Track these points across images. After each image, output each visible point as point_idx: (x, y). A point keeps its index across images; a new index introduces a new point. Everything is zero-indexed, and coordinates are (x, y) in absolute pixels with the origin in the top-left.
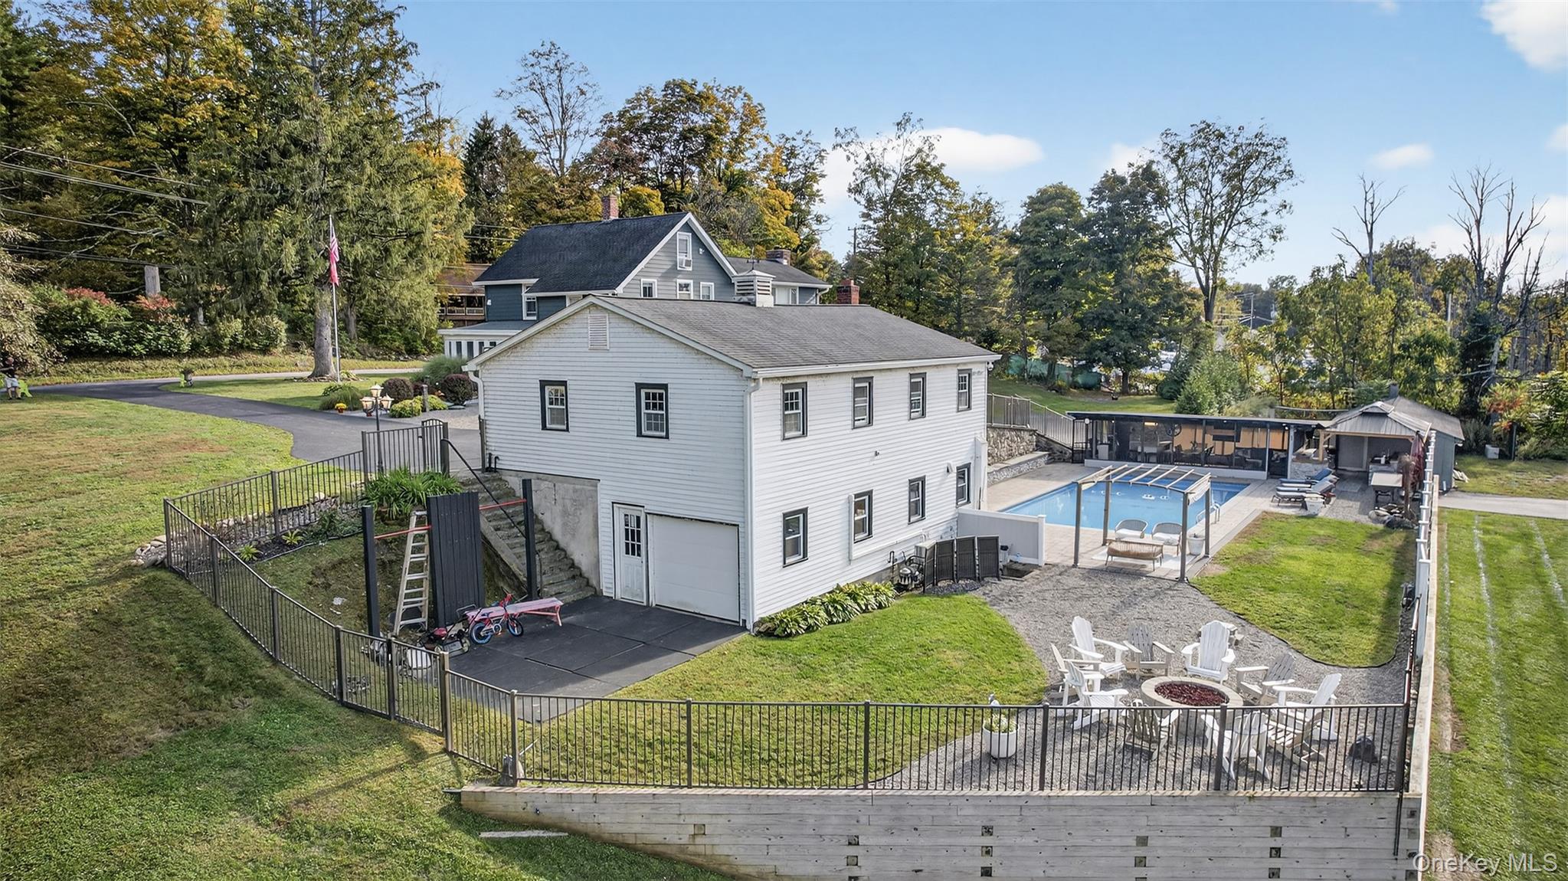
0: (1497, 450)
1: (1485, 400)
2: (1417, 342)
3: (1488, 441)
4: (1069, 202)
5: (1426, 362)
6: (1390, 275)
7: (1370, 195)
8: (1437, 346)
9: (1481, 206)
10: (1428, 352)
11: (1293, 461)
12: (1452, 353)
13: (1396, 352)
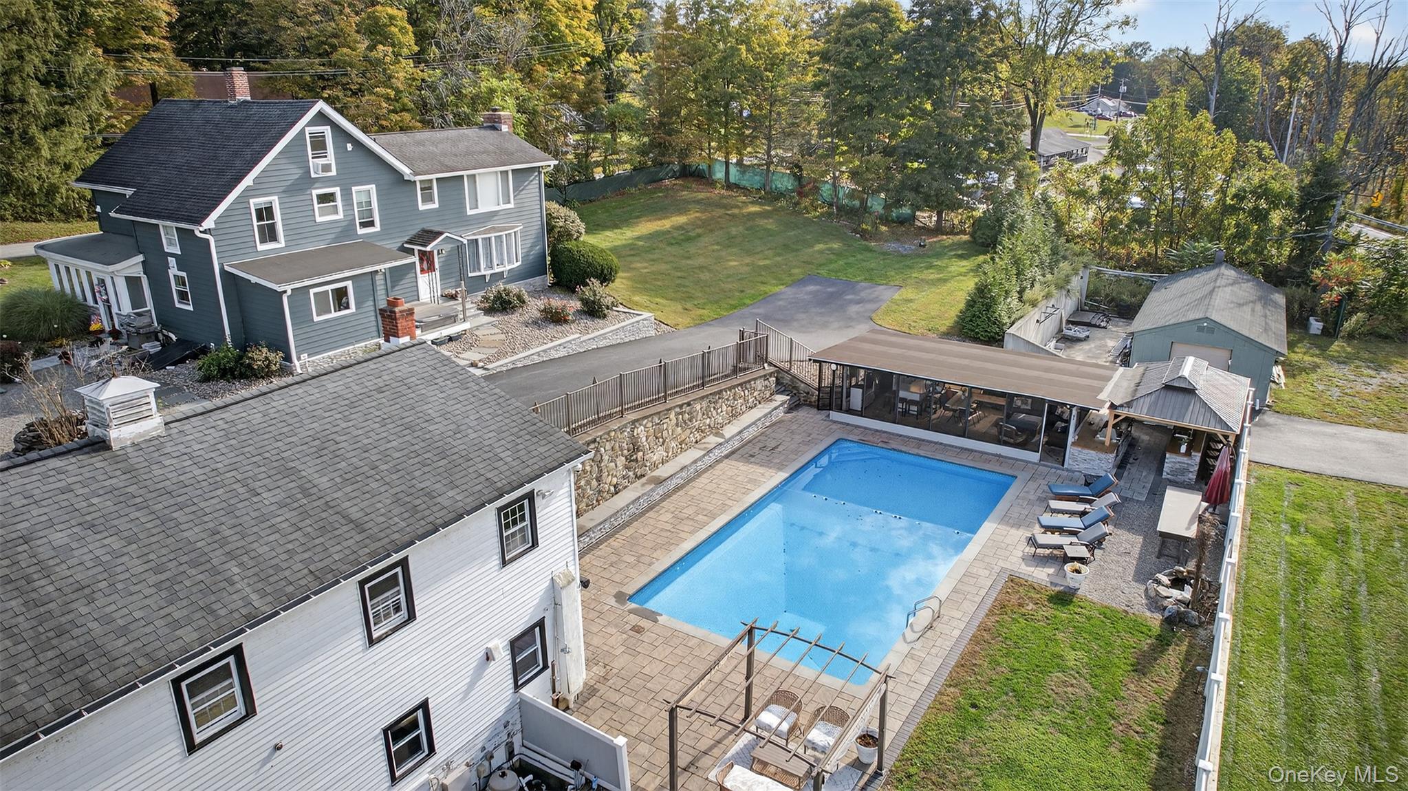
0: (1320, 325)
1: (1317, 273)
2: (1253, 192)
3: (1313, 312)
4: (886, 16)
5: (1260, 216)
6: (1239, 64)
7: (1225, 11)
8: (1275, 200)
9: (1348, 30)
10: (1263, 205)
11: (1073, 444)
12: (1289, 205)
13: (1229, 201)
